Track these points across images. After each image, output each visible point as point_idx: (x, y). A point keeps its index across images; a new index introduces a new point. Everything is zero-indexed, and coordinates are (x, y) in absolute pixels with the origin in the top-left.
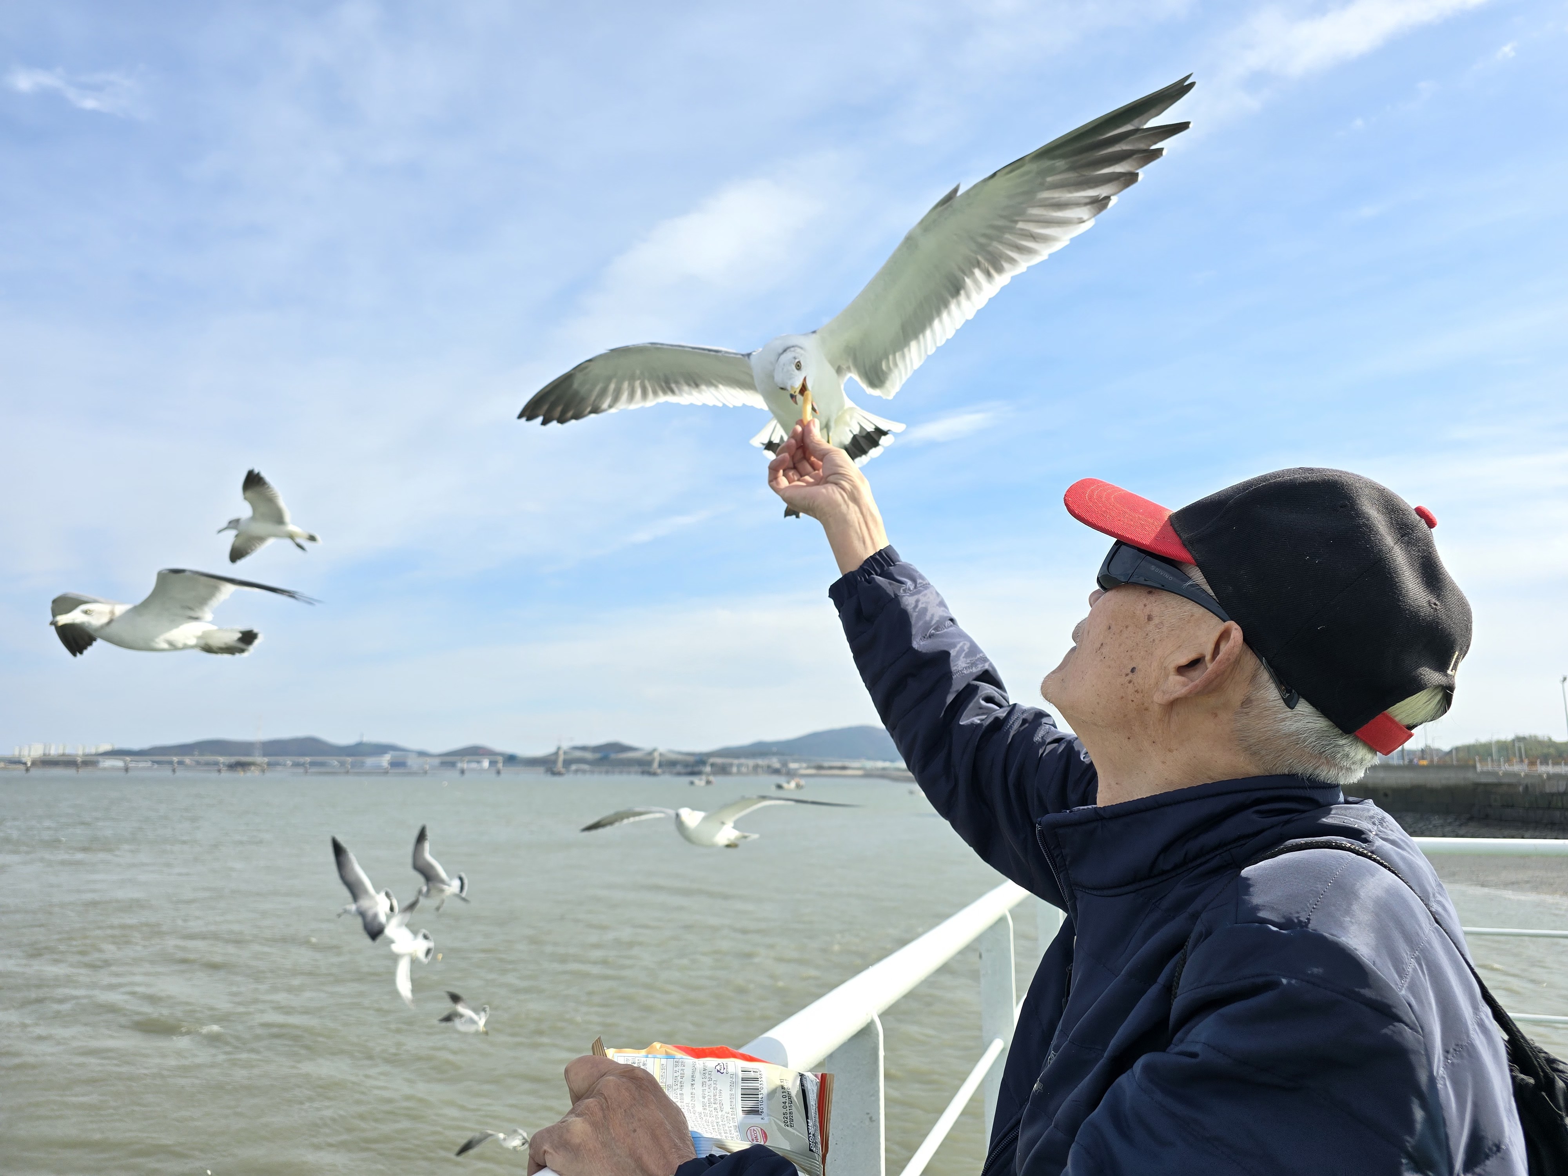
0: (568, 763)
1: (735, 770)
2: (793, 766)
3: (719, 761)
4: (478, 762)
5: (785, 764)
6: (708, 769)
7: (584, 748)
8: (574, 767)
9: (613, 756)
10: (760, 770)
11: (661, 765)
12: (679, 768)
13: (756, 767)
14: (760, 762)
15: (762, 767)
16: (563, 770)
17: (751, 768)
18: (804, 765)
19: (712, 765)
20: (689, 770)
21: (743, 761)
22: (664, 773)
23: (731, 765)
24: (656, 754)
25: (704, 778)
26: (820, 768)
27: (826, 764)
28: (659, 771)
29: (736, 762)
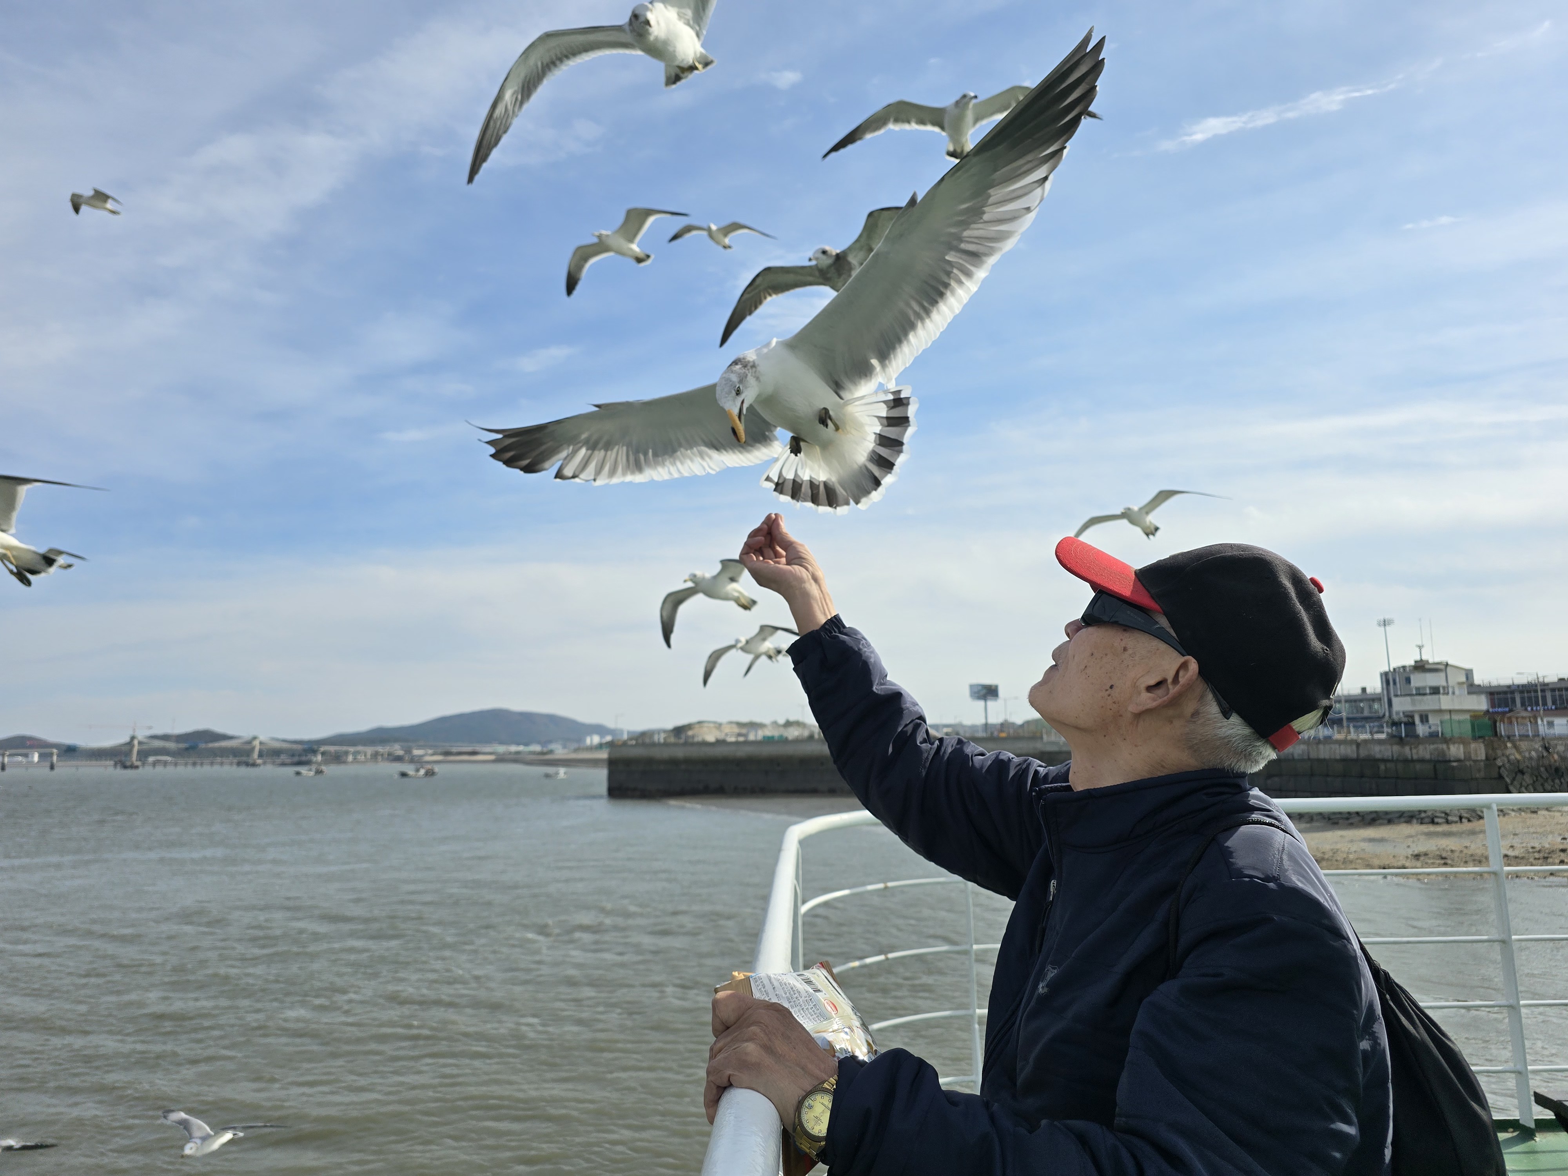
0: (144, 754)
1: (350, 758)
2: (417, 752)
3: (332, 749)
4: (26, 755)
5: (408, 751)
6: (319, 758)
7: (165, 737)
8: (151, 759)
9: (202, 746)
10: (380, 758)
11: (261, 755)
12: (284, 758)
13: (375, 755)
14: (380, 749)
15: (382, 755)
16: (139, 763)
17: (369, 756)
18: (430, 751)
19: (323, 754)
20: (296, 759)
21: (360, 748)
22: (265, 763)
23: (347, 753)
24: (256, 743)
25: (314, 767)
26: (447, 753)
27: (454, 750)
28: (259, 761)
29: (351, 749)
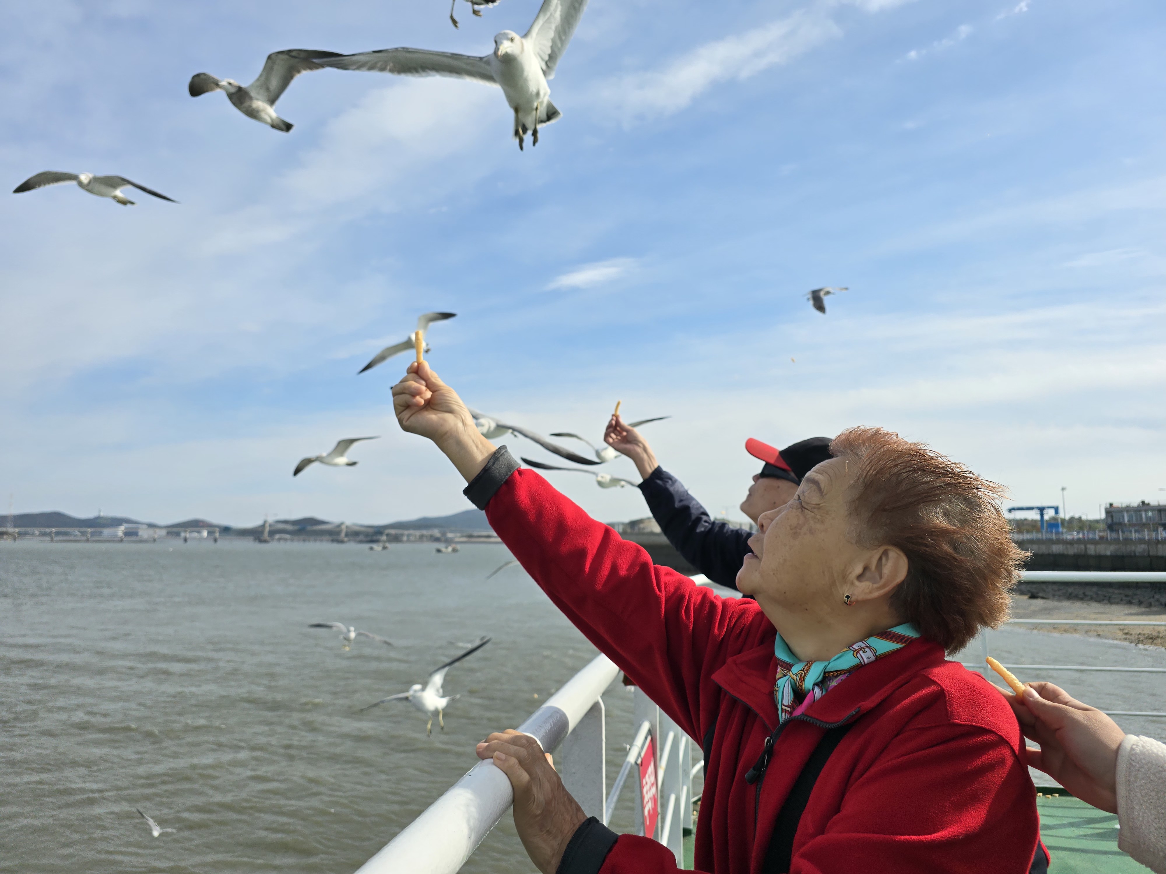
0: (272, 533)
1: (405, 538)
2: (450, 535)
3: (393, 532)
4: (199, 532)
5: (444, 534)
6: (384, 538)
7: (286, 522)
8: (277, 536)
9: (309, 528)
10: (425, 539)
11: (347, 535)
12: (361, 537)
13: (422, 537)
14: (425, 532)
15: (427, 537)
16: (269, 539)
17: (418, 537)
18: (459, 535)
19: (387, 535)
20: (369, 539)
21: (411, 532)
22: (349, 541)
23: (402, 535)
24: (343, 527)
25: (381, 545)
26: (470, 536)
27: (475, 534)
28: (346, 539)
29: (406, 532)
